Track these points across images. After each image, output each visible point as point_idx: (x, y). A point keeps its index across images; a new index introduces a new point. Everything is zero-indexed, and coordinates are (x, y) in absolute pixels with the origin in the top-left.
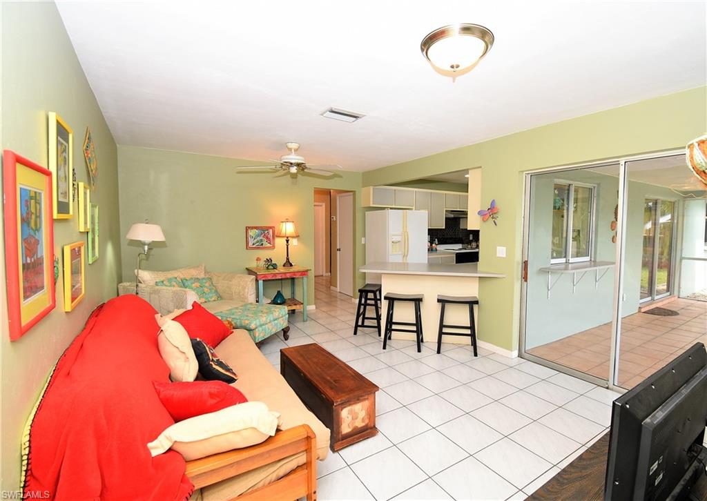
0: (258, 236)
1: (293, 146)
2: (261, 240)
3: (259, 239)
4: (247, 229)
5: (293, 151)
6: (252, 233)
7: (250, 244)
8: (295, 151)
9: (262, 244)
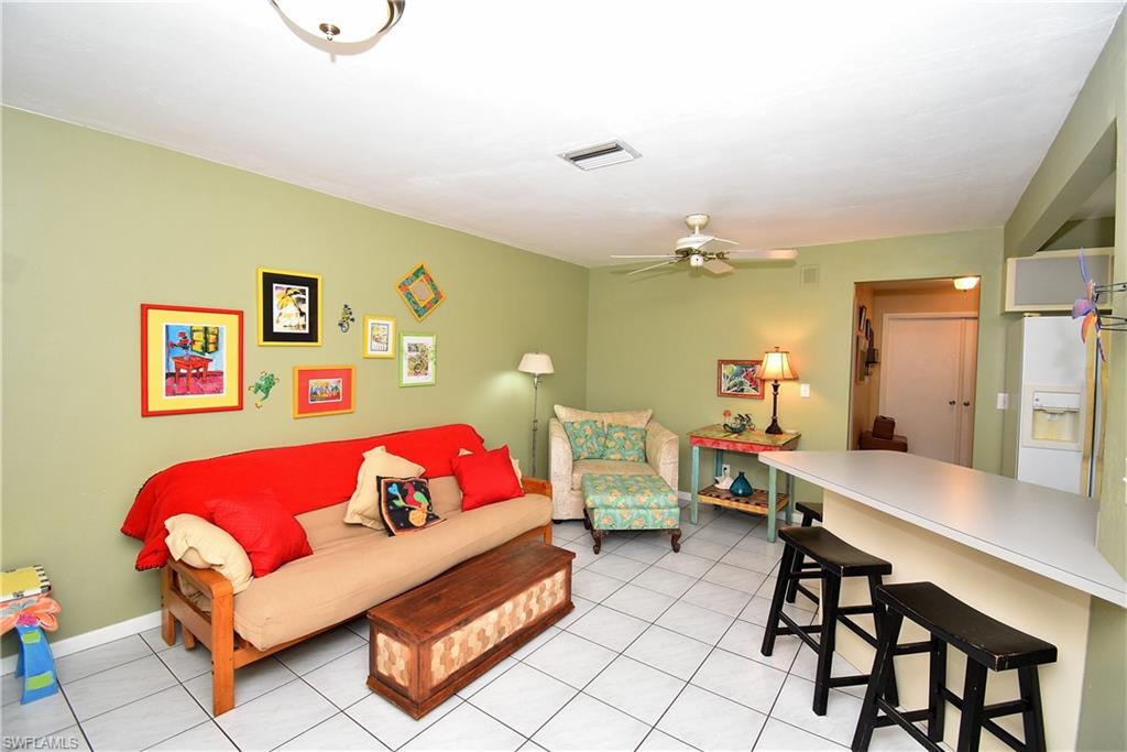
0: (737, 375)
1: (696, 220)
2: (741, 383)
3: (737, 380)
4: (722, 362)
5: (697, 229)
6: (728, 370)
7: (724, 388)
8: (700, 229)
9: (742, 390)
